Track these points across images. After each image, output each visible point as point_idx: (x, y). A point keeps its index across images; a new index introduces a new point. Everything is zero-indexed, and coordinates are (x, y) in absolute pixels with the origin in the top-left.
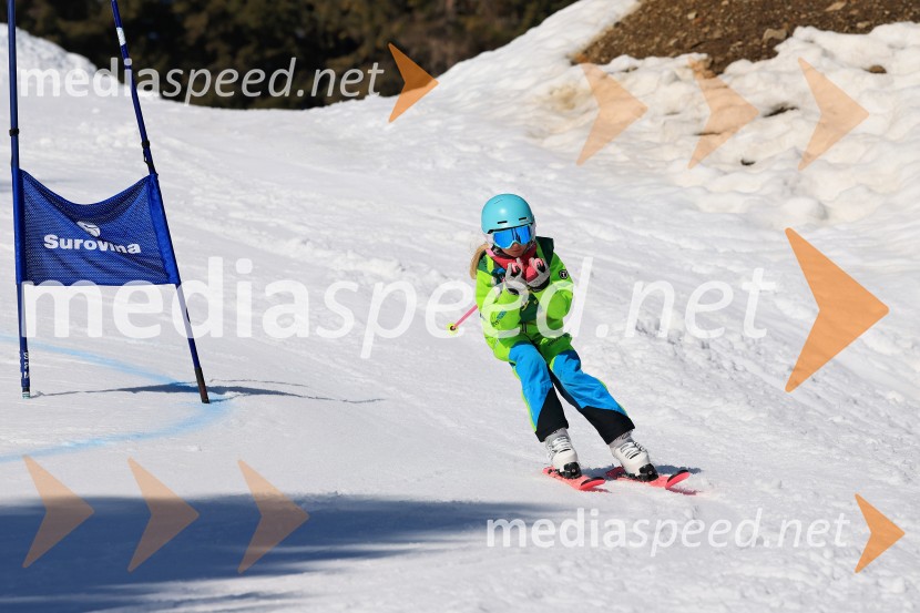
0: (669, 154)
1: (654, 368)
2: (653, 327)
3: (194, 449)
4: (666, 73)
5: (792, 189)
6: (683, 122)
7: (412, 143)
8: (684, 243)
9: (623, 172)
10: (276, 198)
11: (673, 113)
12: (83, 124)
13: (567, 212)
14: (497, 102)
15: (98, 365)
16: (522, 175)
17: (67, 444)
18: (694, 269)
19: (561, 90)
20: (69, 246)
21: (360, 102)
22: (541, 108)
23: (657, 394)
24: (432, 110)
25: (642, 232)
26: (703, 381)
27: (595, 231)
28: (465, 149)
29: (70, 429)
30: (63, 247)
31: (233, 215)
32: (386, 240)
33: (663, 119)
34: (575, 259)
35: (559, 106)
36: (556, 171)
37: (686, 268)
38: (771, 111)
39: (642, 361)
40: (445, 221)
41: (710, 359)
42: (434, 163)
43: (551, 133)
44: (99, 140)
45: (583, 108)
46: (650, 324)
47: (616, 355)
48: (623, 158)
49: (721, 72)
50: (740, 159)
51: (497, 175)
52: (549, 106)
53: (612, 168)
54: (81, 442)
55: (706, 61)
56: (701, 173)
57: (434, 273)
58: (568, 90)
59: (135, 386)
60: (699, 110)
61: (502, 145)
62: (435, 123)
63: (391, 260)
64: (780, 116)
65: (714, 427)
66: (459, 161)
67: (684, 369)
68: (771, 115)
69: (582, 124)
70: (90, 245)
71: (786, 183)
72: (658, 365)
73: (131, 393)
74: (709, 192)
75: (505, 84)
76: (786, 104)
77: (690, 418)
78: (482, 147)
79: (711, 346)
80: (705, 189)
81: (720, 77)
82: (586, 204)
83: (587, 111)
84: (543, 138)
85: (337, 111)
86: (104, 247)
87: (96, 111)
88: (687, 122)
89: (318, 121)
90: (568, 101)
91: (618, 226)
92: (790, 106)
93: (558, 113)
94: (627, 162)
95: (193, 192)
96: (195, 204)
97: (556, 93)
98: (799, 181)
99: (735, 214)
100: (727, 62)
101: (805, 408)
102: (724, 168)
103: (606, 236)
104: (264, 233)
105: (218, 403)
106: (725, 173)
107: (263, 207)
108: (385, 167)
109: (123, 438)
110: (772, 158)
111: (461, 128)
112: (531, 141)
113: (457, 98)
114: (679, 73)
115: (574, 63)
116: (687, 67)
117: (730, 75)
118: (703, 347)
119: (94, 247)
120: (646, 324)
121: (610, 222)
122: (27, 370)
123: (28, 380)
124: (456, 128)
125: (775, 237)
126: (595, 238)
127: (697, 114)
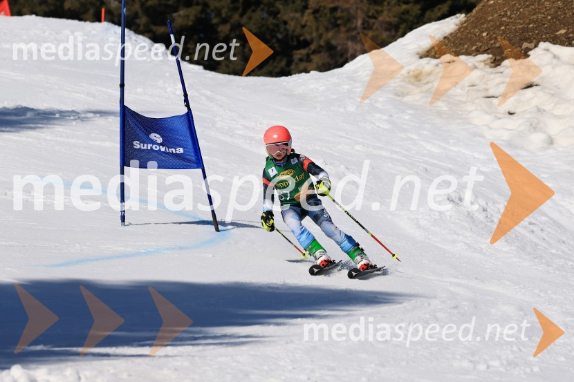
0: (470, 107)
1: (457, 221)
2: (458, 200)
3: (210, 256)
4: (470, 64)
5: (534, 127)
6: (478, 91)
7: (334, 97)
8: (476, 155)
9: (445, 116)
10: (260, 124)
11: (473, 86)
12: (160, 81)
13: (414, 136)
16: (391, 116)
17: (143, 251)
20: (145, 148)
21: (307, 74)
22: (403, 81)
23: (458, 235)
24: (345, 80)
25: (454, 148)
26: (483, 229)
27: (429, 147)
29: (145, 243)
30: (142, 148)
31: (237, 132)
32: (318, 148)
33: (467, 89)
34: (418, 161)
35: (412, 80)
36: (410, 114)
39: (451, 217)
40: (350, 139)
41: (487, 217)
42: (345, 108)
43: (408, 94)
44: (168, 90)
45: (425, 81)
46: (456, 197)
47: (437, 214)
48: (445, 109)
49: (499, 65)
50: (507, 111)
51: (378, 116)
52: (407, 80)
53: (440, 114)
54: (150, 250)
55: (491, 58)
56: (487, 118)
57: (342, 166)
58: (416, 72)
59: (180, 221)
60: (487, 84)
61: (381, 100)
62: (347, 87)
63: (320, 159)
64: (530, 89)
65: (487, 253)
66: (358, 107)
67: (473, 222)
68: (525, 88)
69: (424, 90)
70: (156, 147)
71: (531, 125)
72: (459, 219)
73: (178, 225)
74: (490, 128)
76: (533, 83)
77: (475, 249)
78: (370, 100)
79: (488, 210)
80: (488, 126)
81: (498, 67)
82: (425, 133)
83: (427, 83)
84: (403, 97)
85: (295, 79)
86: (163, 149)
87: (167, 74)
88: (481, 91)
89: (285, 84)
90: (417, 77)
91: (442, 144)
92: (535, 84)
93: (412, 84)
94: (447, 111)
95: (216, 119)
96: (218, 125)
97: (411, 73)
98: (538, 124)
99: (503, 140)
100: (503, 59)
101: (536, 245)
102: (498, 115)
103: (435, 150)
104: (253, 142)
105: (224, 232)
106: (500, 119)
107: (253, 129)
108: (319, 109)
109: (173, 249)
110: (525, 111)
112: (397, 98)
113: (359, 74)
114: (477, 64)
115: (421, 58)
116: (481, 61)
117: (504, 66)
118: (484, 211)
119: (158, 148)
120: (454, 197)
121: (437, 142)
122: (124, 211)
123: (124, 216)
124: (357, 90)
125: (524, 153)
126: (429, 150)
127: (485, 86)
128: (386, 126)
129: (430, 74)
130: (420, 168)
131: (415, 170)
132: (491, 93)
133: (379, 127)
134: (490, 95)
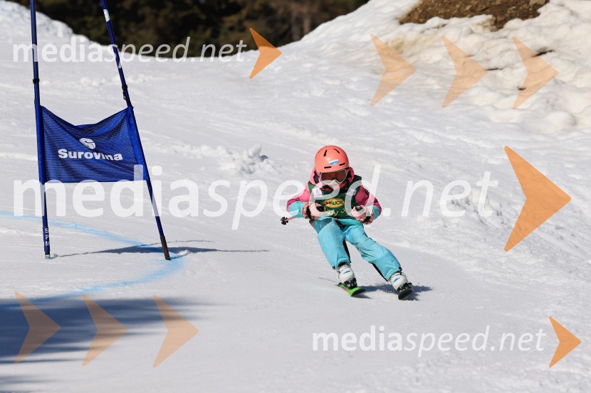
2: (464, 202)
4: (465, 29)
5: (552, 105)
6: (476, 62)
8: (480, 144)
9: (437, 96)
11: (470, 56)
13: (400, 125)
14: (350, 50)
15: (93, 235)
17: (77, 290)
18: (488, 162)
19: (393, 42)
20: (75, 157)
21: (256, 52)
24: (307, 56)
25: (452, 137)
27: (420, 136)
28: (330, 82)
29: (80, 280)
30: (71, 157)
36: (391, 96)
37: (483, 161)
38: (537, 53)
39: (458, 225)
41: (503, 222)
42: (310, 92)
45: (409, 53)
48: (437, 87)
49: (502, 27)
50: (516, 85)
51: (352, 100)
53: (430, 94)
54: (87, 288)
55: (491, 19)
56: (491, 97)
58: (399, 41)
60: (487, 54)
61: (355, 79)
64: (543, 57)
66: (326, 91)
67: (486, 230)
68: (537, 55)
71: (548, 102)
73: (116, 254)
74: (496, 109)
75: (355, 38)
76: (545, 48)
78: (342, 81)
79: (503, 213)
80: (493, 106)
81: (501, 30)
82: (414, 119)
83: (412, 55)
84: (383, 74)
88: (480, 62)
90: (399, 49)
91: (436, 133)
92: (548, 49)
94: (439, 89)
97: (390, 44)
98: (557, 100)
99: (512, 123)
100: (506, 20)
102: (508, 92)
103: (427, 140)
105: (175, 260)
106: (507, 96)
109: (115, 285)
111: (327, 68)
112: (375, 76)
113: (323, 48)
114: (473, 28)
115: (401, 23)
116: (478, 24)
117: (507, 29)
118: (498, 214)
121: (430, 131)
122: (48, 240)
123: (49, 247)
124: (323, 68)
125: (541, 138)
126: (421, 141)
127: (486, 56)
128: (364, 113)
129: (414, 43)
130: (412, 164)
131: (406, 167)
132: (493, 64)
133: (355, 114)
134: (492, 67)
